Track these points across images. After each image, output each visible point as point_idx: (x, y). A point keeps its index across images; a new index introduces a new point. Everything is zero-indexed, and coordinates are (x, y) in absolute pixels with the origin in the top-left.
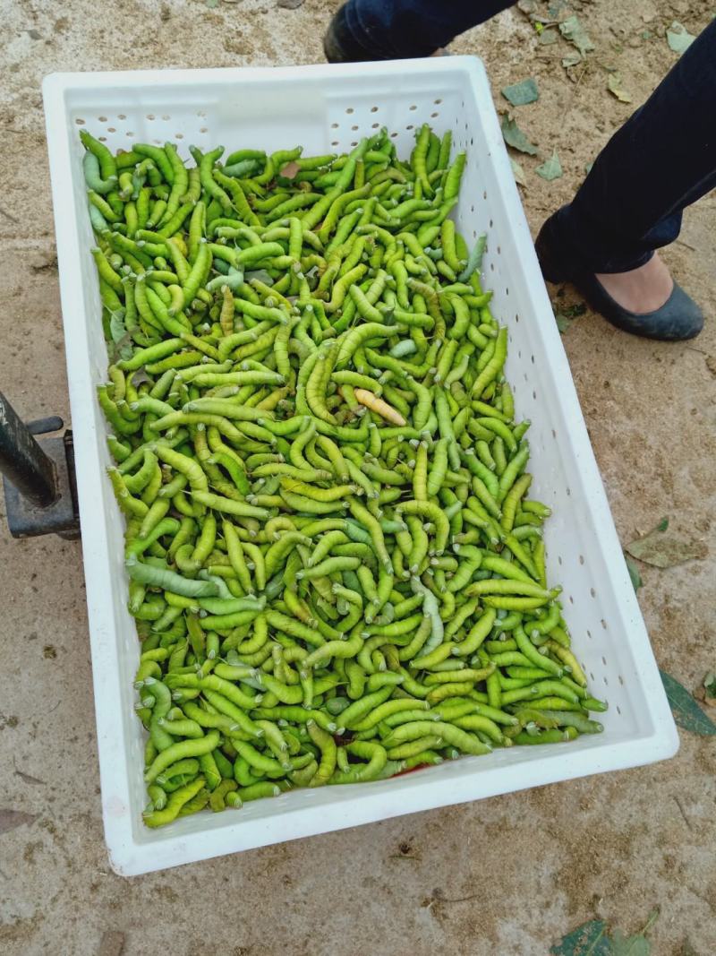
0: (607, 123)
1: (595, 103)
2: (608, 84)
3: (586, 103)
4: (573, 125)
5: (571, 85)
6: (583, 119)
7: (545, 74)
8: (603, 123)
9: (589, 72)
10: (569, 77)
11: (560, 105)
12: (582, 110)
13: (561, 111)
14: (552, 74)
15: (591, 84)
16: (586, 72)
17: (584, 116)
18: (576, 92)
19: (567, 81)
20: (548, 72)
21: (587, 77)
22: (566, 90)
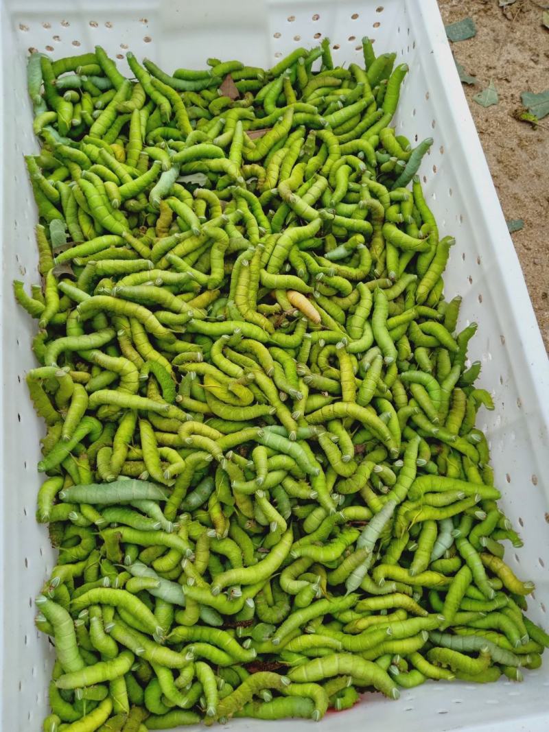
0: (542, 55)
1: (530, 38)
2: (542, 21)
3: (522, 38)
4: (508, 58)
5: (506, 22)
6: (518, 52)
7: (482, 13)
8: (538, 56)
9: (524, 10)
10: (505, 15)
11: (497, 41)
12: (517, 45)
13: (497, 45)
14: (489, 13)
15: (526, 21)
16: (521, 11)
17: (519, 50)
18: (512, 29)
19: (503, 18)
20: (486, 12)
21: (522, 15)
22: (501, 27)
